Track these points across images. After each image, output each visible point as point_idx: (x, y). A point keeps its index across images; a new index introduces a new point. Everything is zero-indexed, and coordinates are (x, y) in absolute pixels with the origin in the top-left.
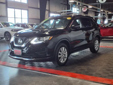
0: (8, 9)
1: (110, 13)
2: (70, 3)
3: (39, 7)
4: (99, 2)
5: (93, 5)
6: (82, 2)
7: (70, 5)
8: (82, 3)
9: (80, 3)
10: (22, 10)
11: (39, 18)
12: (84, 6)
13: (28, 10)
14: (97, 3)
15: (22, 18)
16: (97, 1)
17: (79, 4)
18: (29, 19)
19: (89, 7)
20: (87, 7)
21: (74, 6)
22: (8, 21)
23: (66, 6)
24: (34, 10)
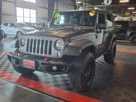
0: (17, 8)
1: (114, 15)
2: (77, 4)
3: (47, 7)
4: (104, 4)
5: (98, 7)
6: (89, 3)
7: (77, 6)
8: (89, 5)
9: (87, 4)
10: (31, 10)
11: (48, 18)
12: (90, 7)
13: (36, 10)
14: (102, 5)
15: (30, 17)
16: (102, 3)
17: (85, 5)
18: (37, 18)
19: (95, 9)
20: (93, 8)
21: (81, 7)
22: (17, 21)
23: (74, 6)
24: (43, 9)
